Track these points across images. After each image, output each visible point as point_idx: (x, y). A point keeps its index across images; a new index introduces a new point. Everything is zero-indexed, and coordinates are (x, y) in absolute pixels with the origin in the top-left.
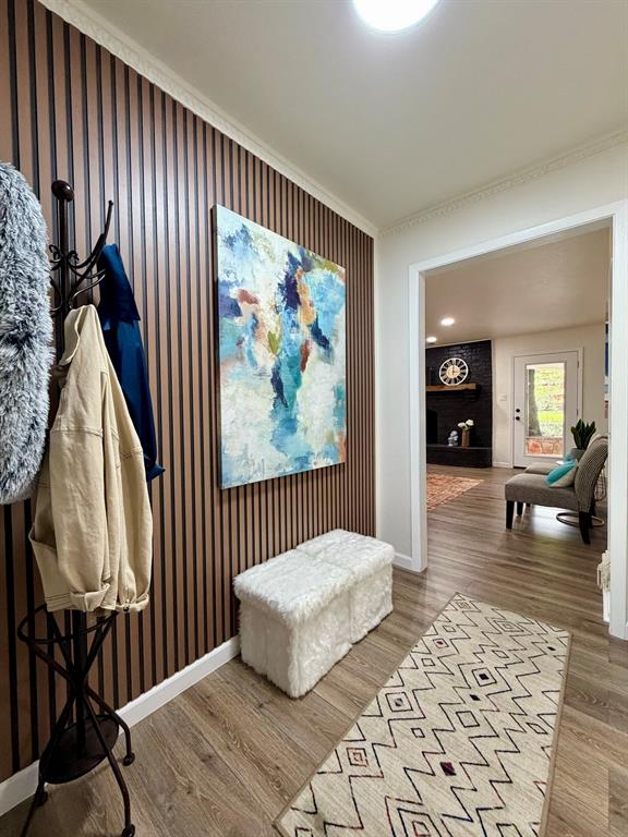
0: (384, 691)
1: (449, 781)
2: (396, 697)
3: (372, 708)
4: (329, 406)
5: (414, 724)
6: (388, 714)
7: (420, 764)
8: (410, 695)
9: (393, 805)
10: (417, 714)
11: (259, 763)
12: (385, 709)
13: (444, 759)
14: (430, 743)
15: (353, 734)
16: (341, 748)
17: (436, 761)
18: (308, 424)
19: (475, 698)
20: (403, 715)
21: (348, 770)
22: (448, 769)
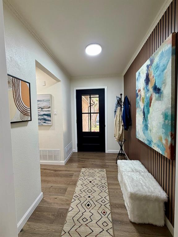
0: (107, 188)
1: (90, 181)
2: (104, 188)
3: (106, 184)
4: (160, 123)
5: (98, 185)
6: (103, 184)
7: (94, 181)
8: (102, 190)
9: (95, 175)
10: (99, 187)
11: (113, 171)
12: (104, 185)
13: (91, 183)
14: (94, 184)
15: (106, 179)
16: (106, 177)
17: (92, 182)
18: (151, 129)
19: (89, 197)
20: (101, 186)
21: (103, 175)
22: (90, 182)
